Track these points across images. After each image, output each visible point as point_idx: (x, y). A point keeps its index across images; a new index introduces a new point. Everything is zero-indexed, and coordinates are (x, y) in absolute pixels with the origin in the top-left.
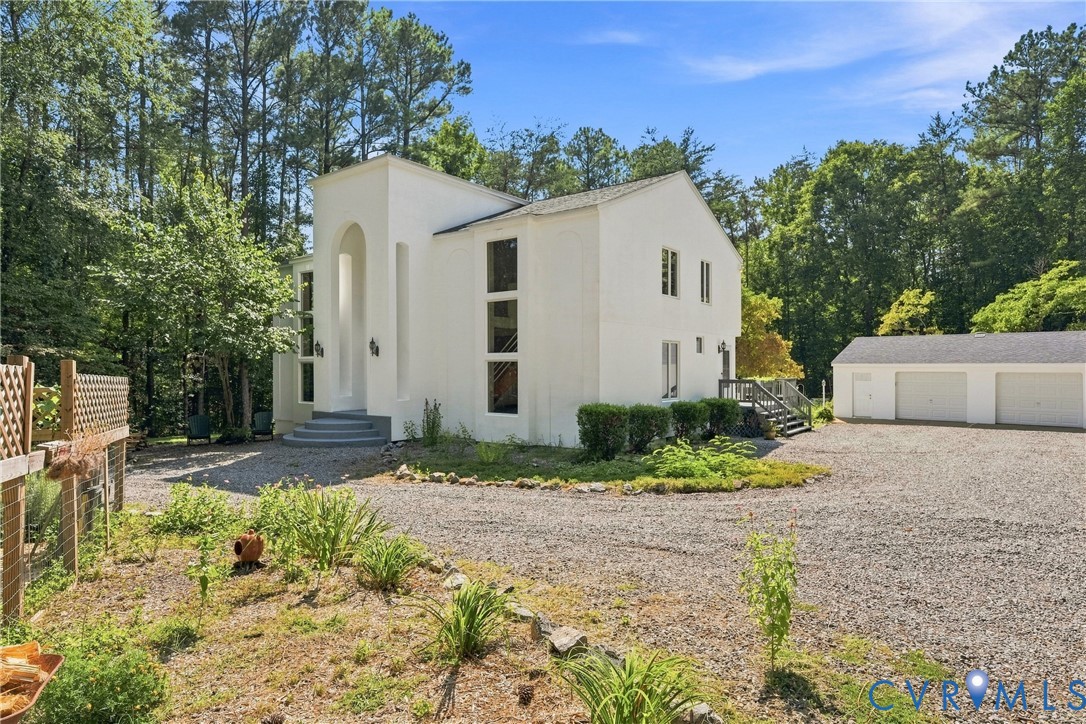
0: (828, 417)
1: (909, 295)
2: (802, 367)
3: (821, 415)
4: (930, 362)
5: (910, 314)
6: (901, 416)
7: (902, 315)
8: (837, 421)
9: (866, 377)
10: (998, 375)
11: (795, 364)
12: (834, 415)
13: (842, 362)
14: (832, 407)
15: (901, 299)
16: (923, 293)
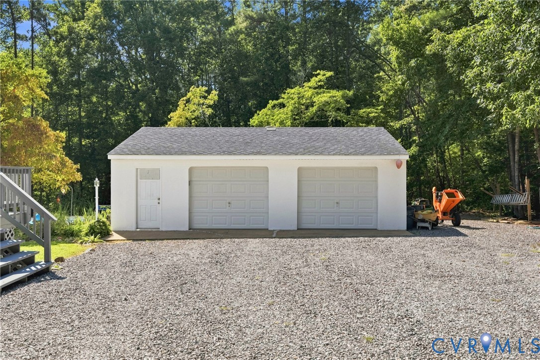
0: (101, 232)
1: (195, 92)
2: (78, 166)
3: (92, 231)
4: (230, 153)
5: (196, 114)
6: (197, 225)
7: (189, 115)
8: (115, 236)
9: (154, 175)
10: (300, 170)
11: (69, 162)
12: (111, 228)
13: (123, 153)
14: (108, 218)
15: (188, 96)
16: (209, 92)
